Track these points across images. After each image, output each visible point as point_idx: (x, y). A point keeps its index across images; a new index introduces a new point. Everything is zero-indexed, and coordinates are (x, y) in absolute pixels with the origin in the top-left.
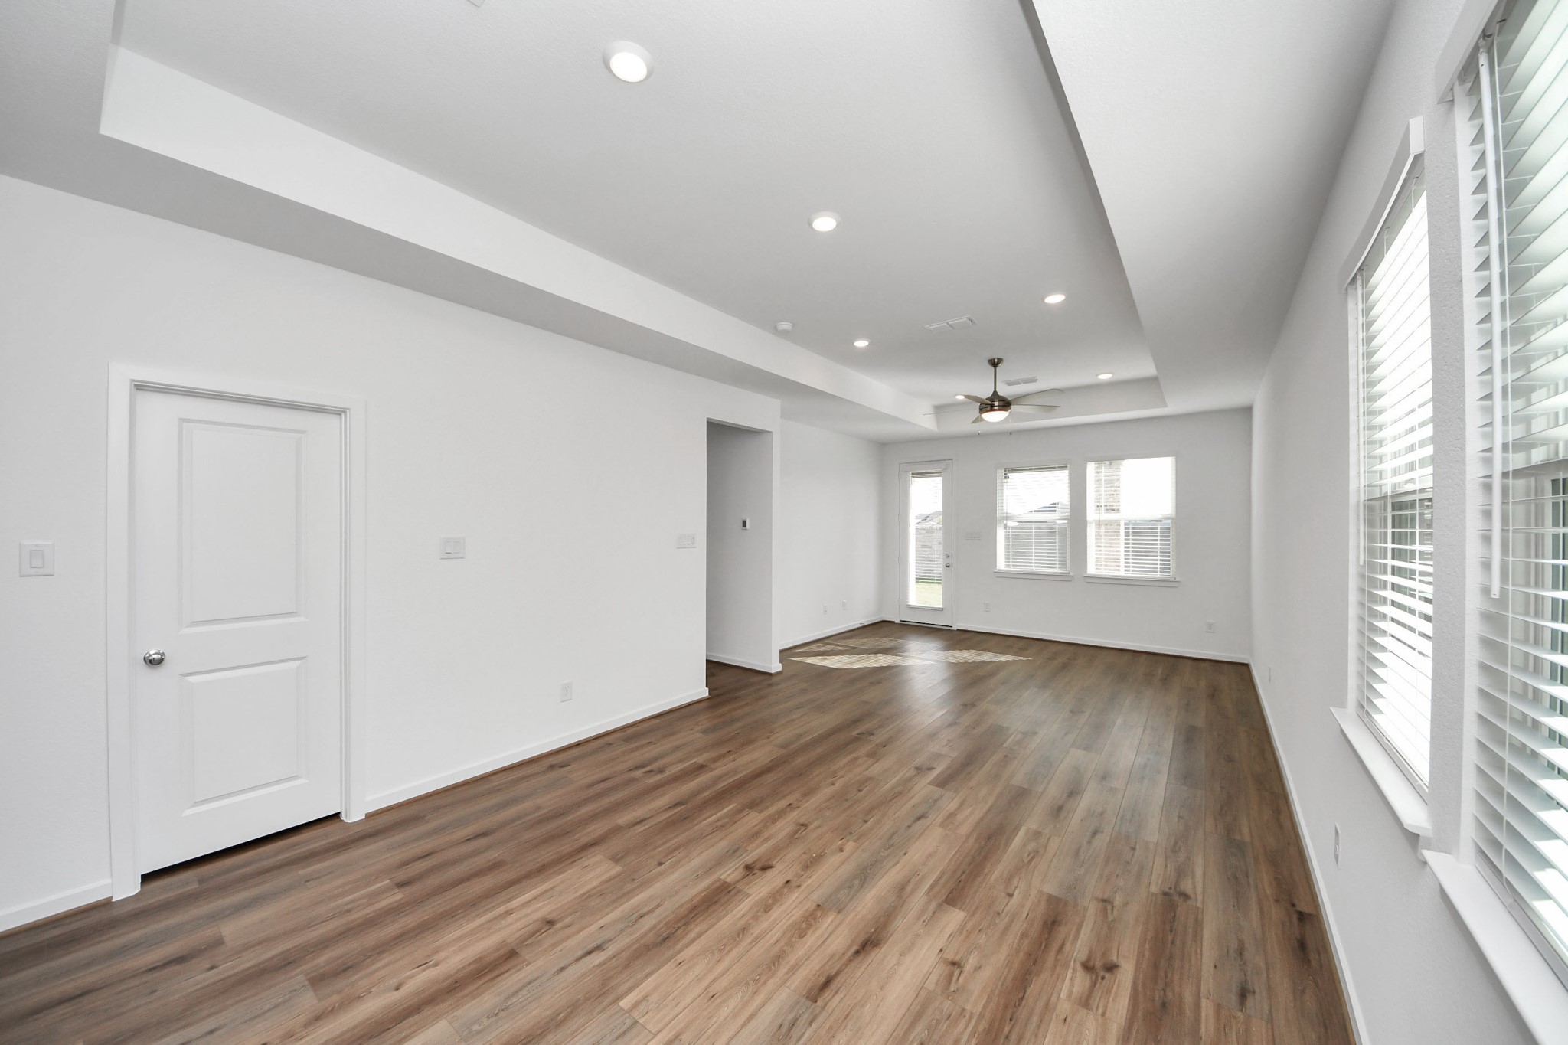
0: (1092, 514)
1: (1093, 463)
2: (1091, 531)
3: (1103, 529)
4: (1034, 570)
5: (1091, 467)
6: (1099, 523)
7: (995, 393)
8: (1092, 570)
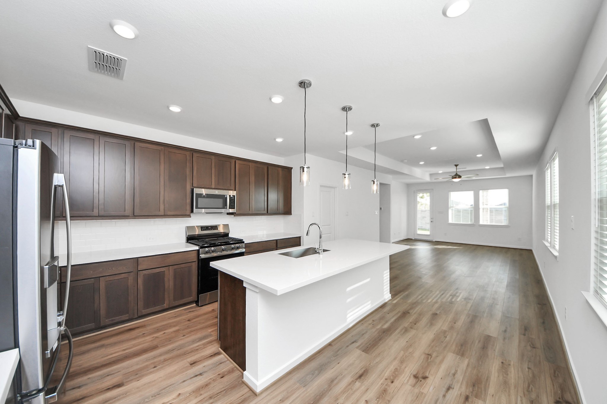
0: (481, 206)
1: (481, 191)
2: (481, 211)
3: (485, 210)
4: (462, 223)
5: (481, 192)
6: (483, 209)
7: (456, 174)
8: (481, 223)
